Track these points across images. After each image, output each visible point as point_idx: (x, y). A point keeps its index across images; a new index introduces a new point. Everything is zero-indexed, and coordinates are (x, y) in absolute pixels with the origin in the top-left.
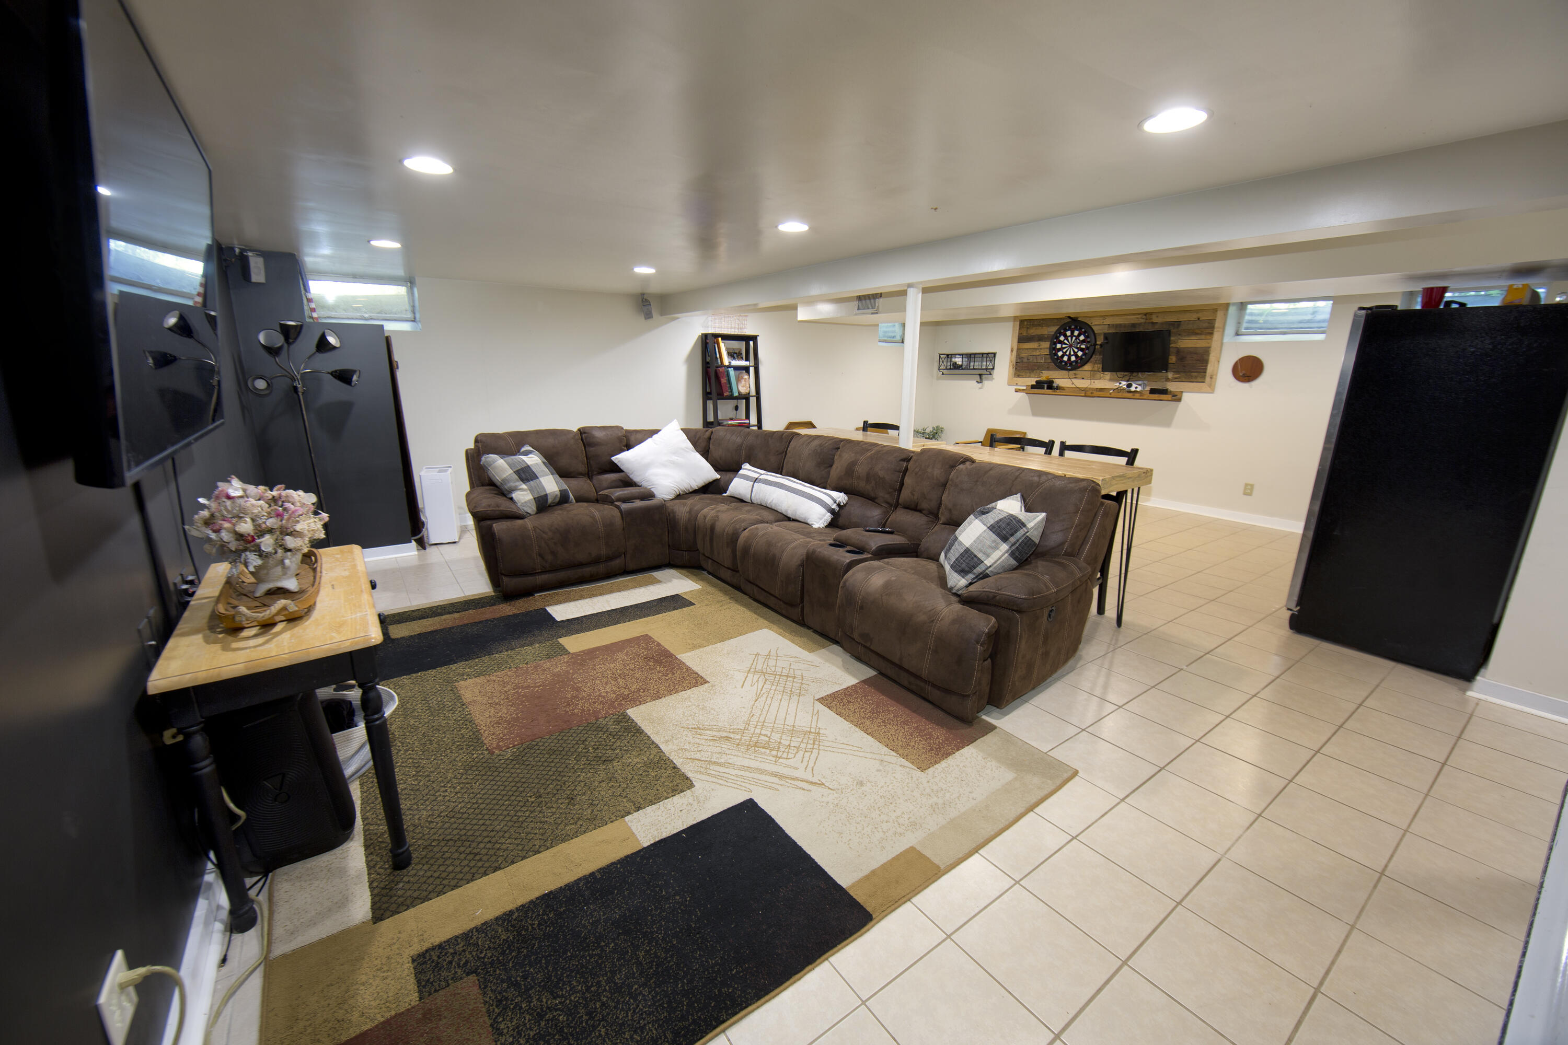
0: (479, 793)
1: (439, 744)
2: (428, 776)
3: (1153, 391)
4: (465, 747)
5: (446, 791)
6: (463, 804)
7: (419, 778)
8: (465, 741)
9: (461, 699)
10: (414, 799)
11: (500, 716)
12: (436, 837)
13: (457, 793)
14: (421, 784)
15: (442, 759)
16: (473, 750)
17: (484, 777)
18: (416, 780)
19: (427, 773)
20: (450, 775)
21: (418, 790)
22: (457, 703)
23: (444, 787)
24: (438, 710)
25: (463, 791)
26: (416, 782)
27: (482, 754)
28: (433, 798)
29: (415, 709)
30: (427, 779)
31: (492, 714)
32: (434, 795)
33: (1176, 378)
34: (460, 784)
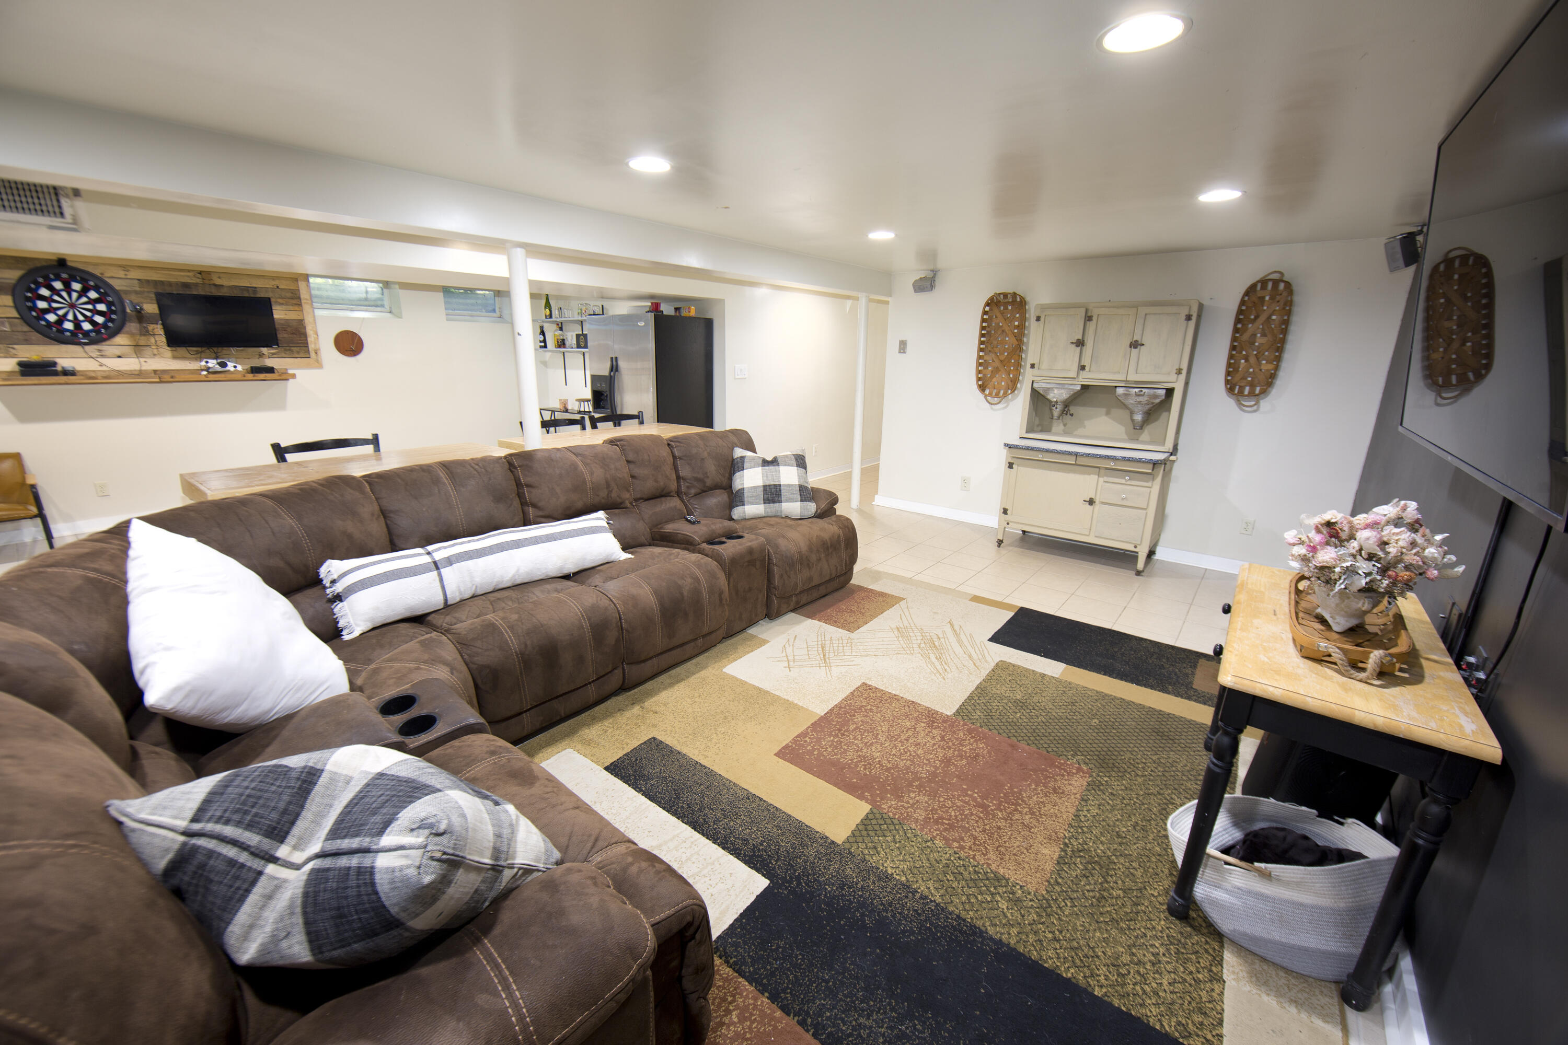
0: (1128, 750)
1: (1129, 816)
2: (1159, 793)
3: (255, 370)
4: (1107, 794)
5: (1152, 771)
6: (1146, 753)
7: (1168, 798)
8: (1103, 799)
9: (1060, 857)
10: (1182, 784)
11: (1046, 796)
12: (1179, 748)
13: (1144, 763)
14: (1170, 792)
15: (1137, 799)
16: (1102, 785)
17: (1114, 757)
18: (1172, 798)
19: (1159, 797)
20: (1140, 780)
21: (1175, 789)
22: (1070, 853)
23: (1151, 775)
24: (1099, 863)
25: (1139, 761)
26: (1173, 796)
27: (1099, 776)
28: (1167, 774)
29: (1124, 892)
30: (1162, 792)
31: (1049, 806)
32: (1164, 775)
33: (273, 354)
34: (1137, 768)
